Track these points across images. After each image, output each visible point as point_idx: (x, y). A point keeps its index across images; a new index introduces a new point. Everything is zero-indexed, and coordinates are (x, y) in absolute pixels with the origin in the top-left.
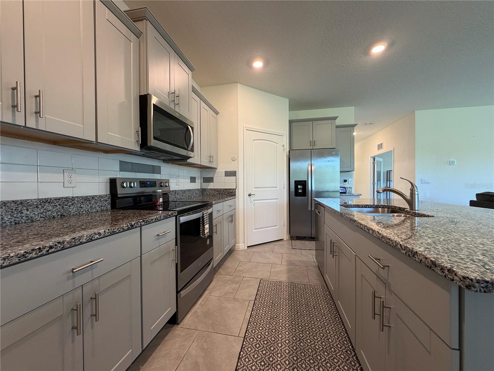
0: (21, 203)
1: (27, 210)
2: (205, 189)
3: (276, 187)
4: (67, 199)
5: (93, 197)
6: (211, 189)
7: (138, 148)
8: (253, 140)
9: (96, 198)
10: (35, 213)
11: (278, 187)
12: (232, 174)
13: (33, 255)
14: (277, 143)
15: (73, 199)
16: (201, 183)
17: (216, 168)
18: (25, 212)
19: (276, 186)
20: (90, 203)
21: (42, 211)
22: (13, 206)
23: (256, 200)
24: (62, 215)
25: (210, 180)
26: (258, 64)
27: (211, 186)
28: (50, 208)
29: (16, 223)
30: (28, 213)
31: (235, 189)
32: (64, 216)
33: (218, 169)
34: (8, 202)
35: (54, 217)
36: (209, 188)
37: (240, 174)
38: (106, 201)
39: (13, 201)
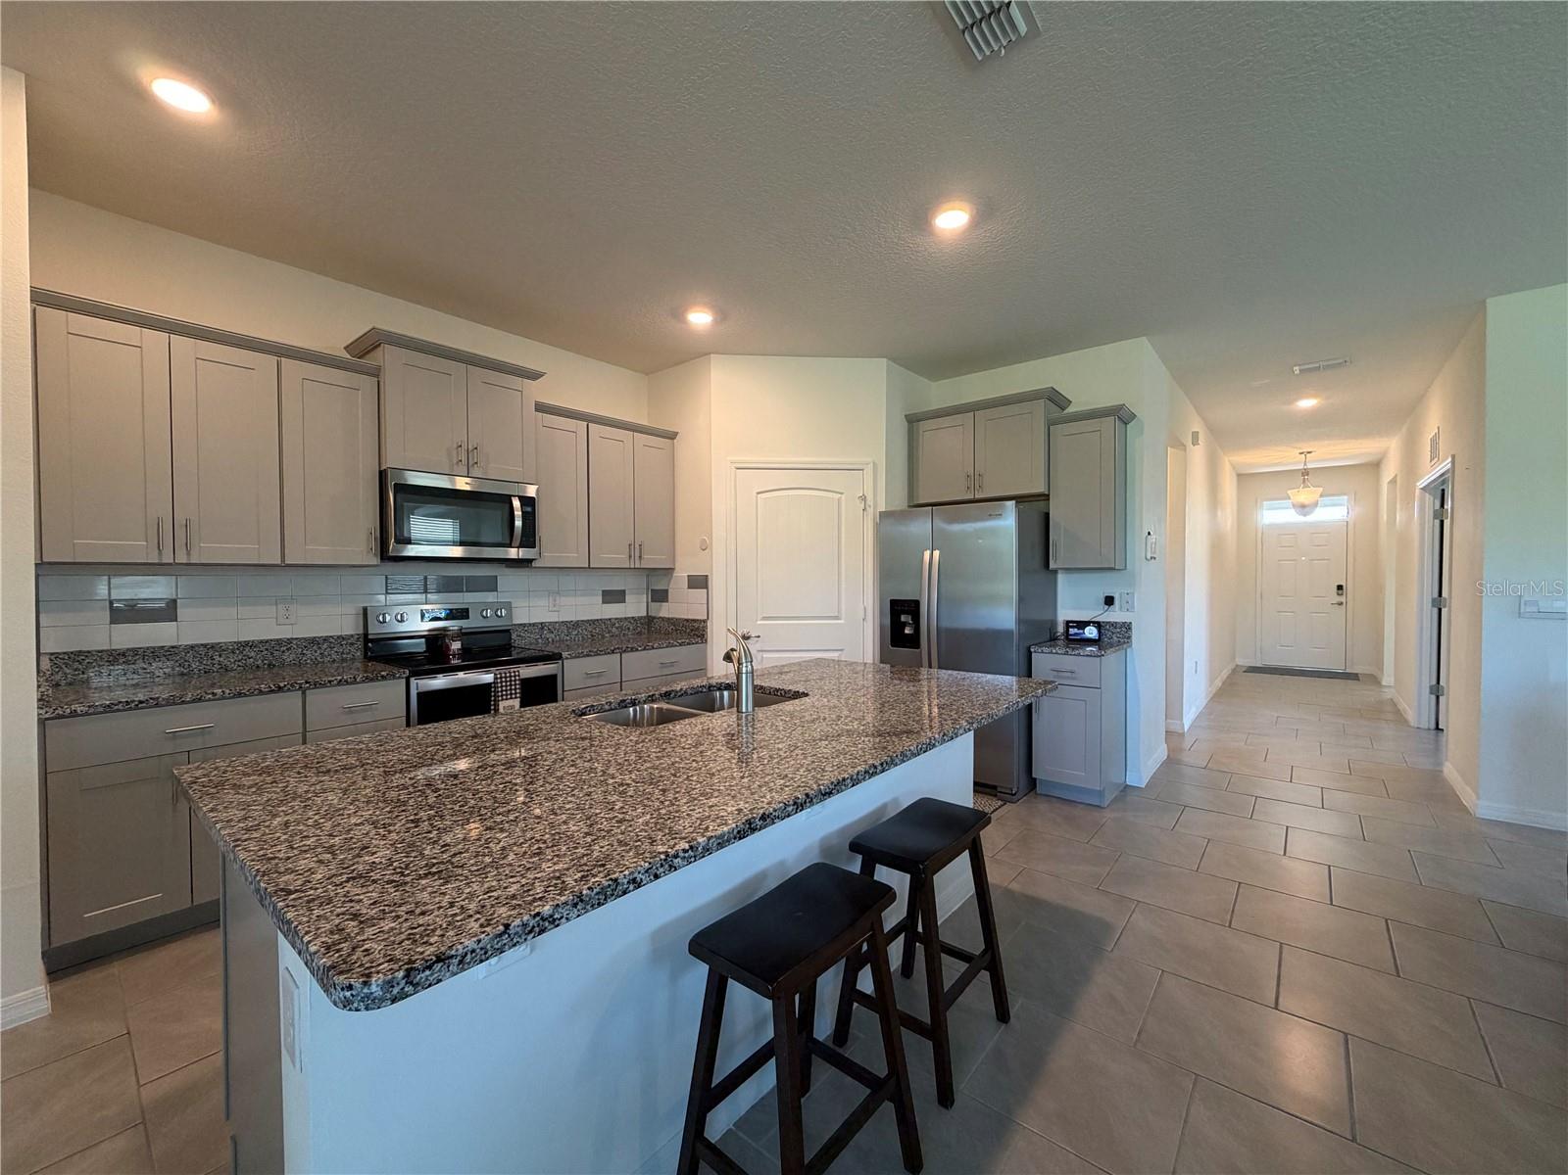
0: (212, 647)
1: (220, 656)
2: (654, 618)
3: (837, 618)
4: (279, 642)
5: (326, 639)
6: (663, 619)
7: (376, 561)
8: (758, 493)
9: (331, 640)
10: (229, 661)
11: (843, 616)
12: (699, 582)
13: (120, 707)
14: (842, 493)
15: (290, 641)
16: (647, 603)
17: (673, 569)
18: (217, 658)
19: (836, 614)
20: (320, 648)
21: (240, 657)
22: (203, 651)
23: (765, 651)
24: (269, 665)
25: (660, 596)
26: (700, 318)
27: (665, 611)
28: (253, 654)
29: (205, 672)
30: (221, 659)
31: (705, 621)
32: (274, 666)
33: (677, 569)
34: (197, 645)
35: (258, 667)
36: (661, 615)
37: (716, 583)
38: (352, 644)
39: (202, 645)
